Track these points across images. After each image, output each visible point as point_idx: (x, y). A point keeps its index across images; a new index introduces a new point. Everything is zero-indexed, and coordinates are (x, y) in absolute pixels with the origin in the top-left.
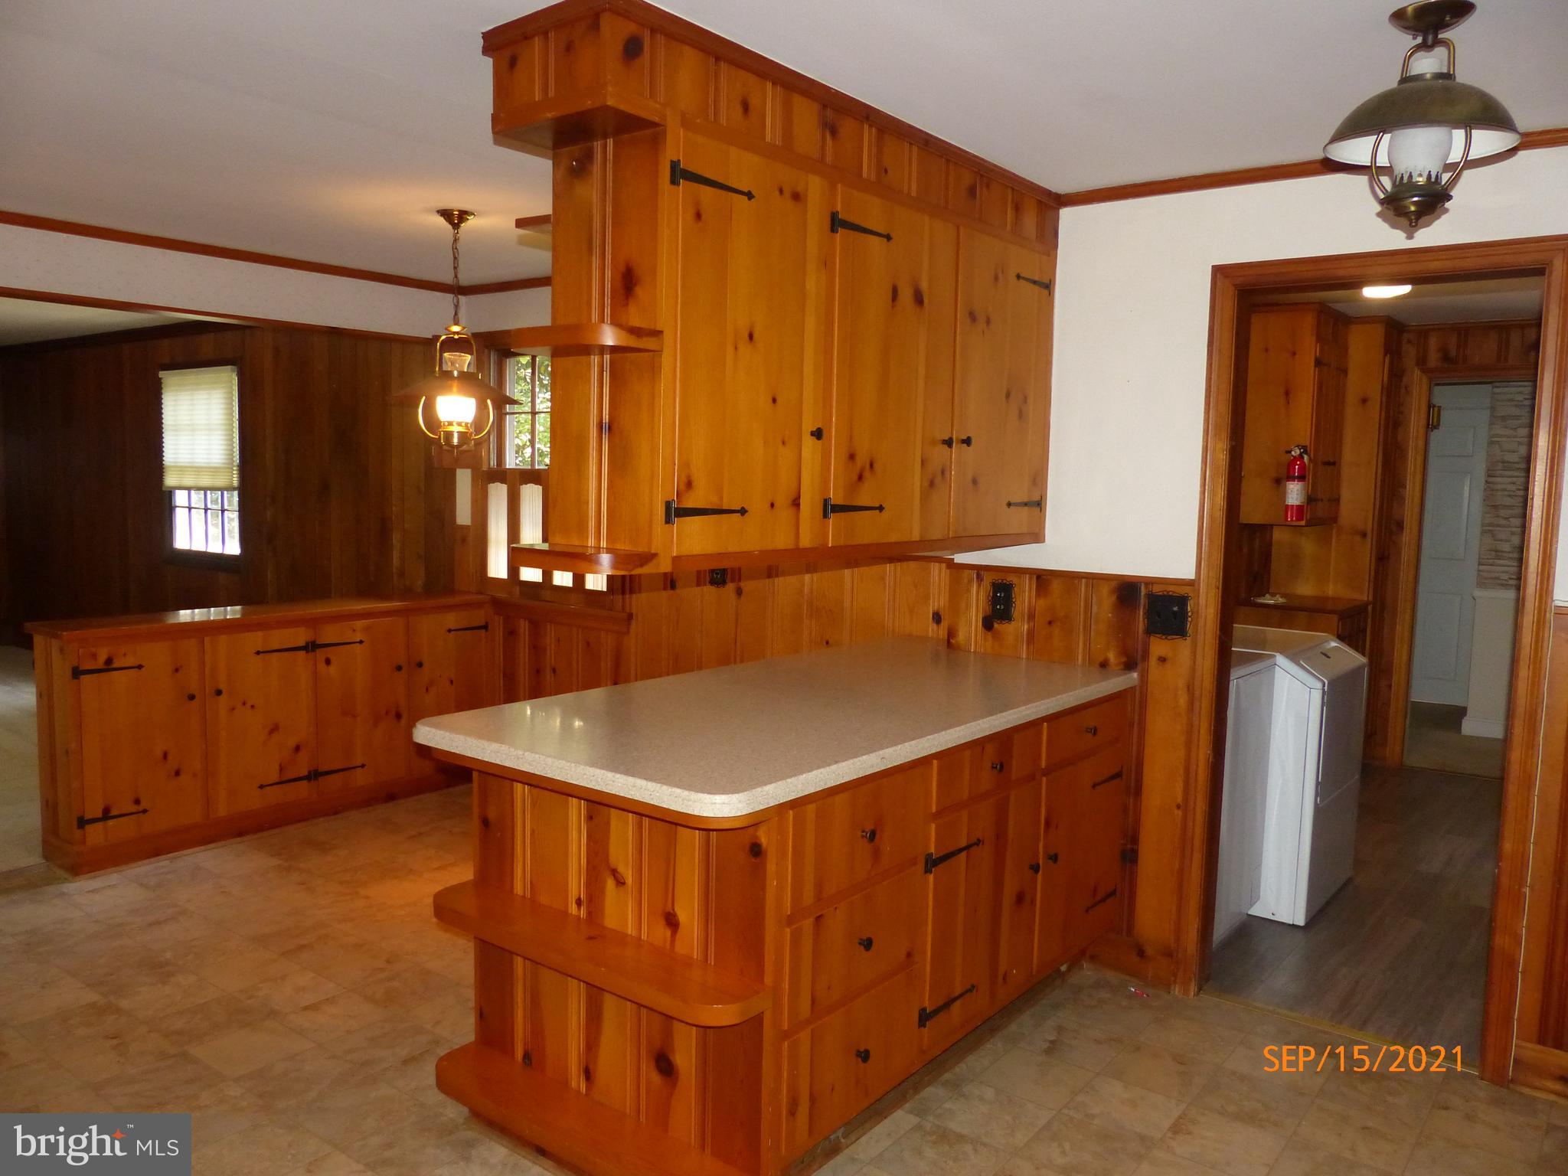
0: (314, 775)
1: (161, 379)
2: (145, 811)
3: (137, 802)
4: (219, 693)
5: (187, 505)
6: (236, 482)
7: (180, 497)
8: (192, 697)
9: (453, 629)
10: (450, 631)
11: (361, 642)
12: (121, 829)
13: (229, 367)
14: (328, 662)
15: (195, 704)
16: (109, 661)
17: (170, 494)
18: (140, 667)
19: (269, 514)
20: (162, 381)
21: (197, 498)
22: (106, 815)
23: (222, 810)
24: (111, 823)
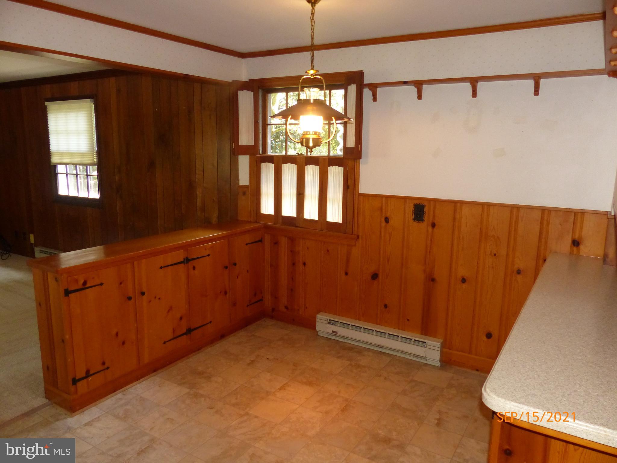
0: (189, 331)
1: (46, 106)
2: (108, 368)
3: (104, 363)
4: (143, 294)
5: (65, 172)
6: (95, 161)
7: (61, 169)
8: (130, 299)
9: (248, 243)
10: (247, 244)
11: (209, 255)
12: (96, 381)
13: (89, 100)
14: (194, 268)
15: (131, 302)
16: (85, 283)
17: (55, 167)
18: (101, 284)
19: (117, 178)
20: (47, 107)
21: (71, 170)
22: (88, 374)
23: (146, 359)
24: (90, 379)
